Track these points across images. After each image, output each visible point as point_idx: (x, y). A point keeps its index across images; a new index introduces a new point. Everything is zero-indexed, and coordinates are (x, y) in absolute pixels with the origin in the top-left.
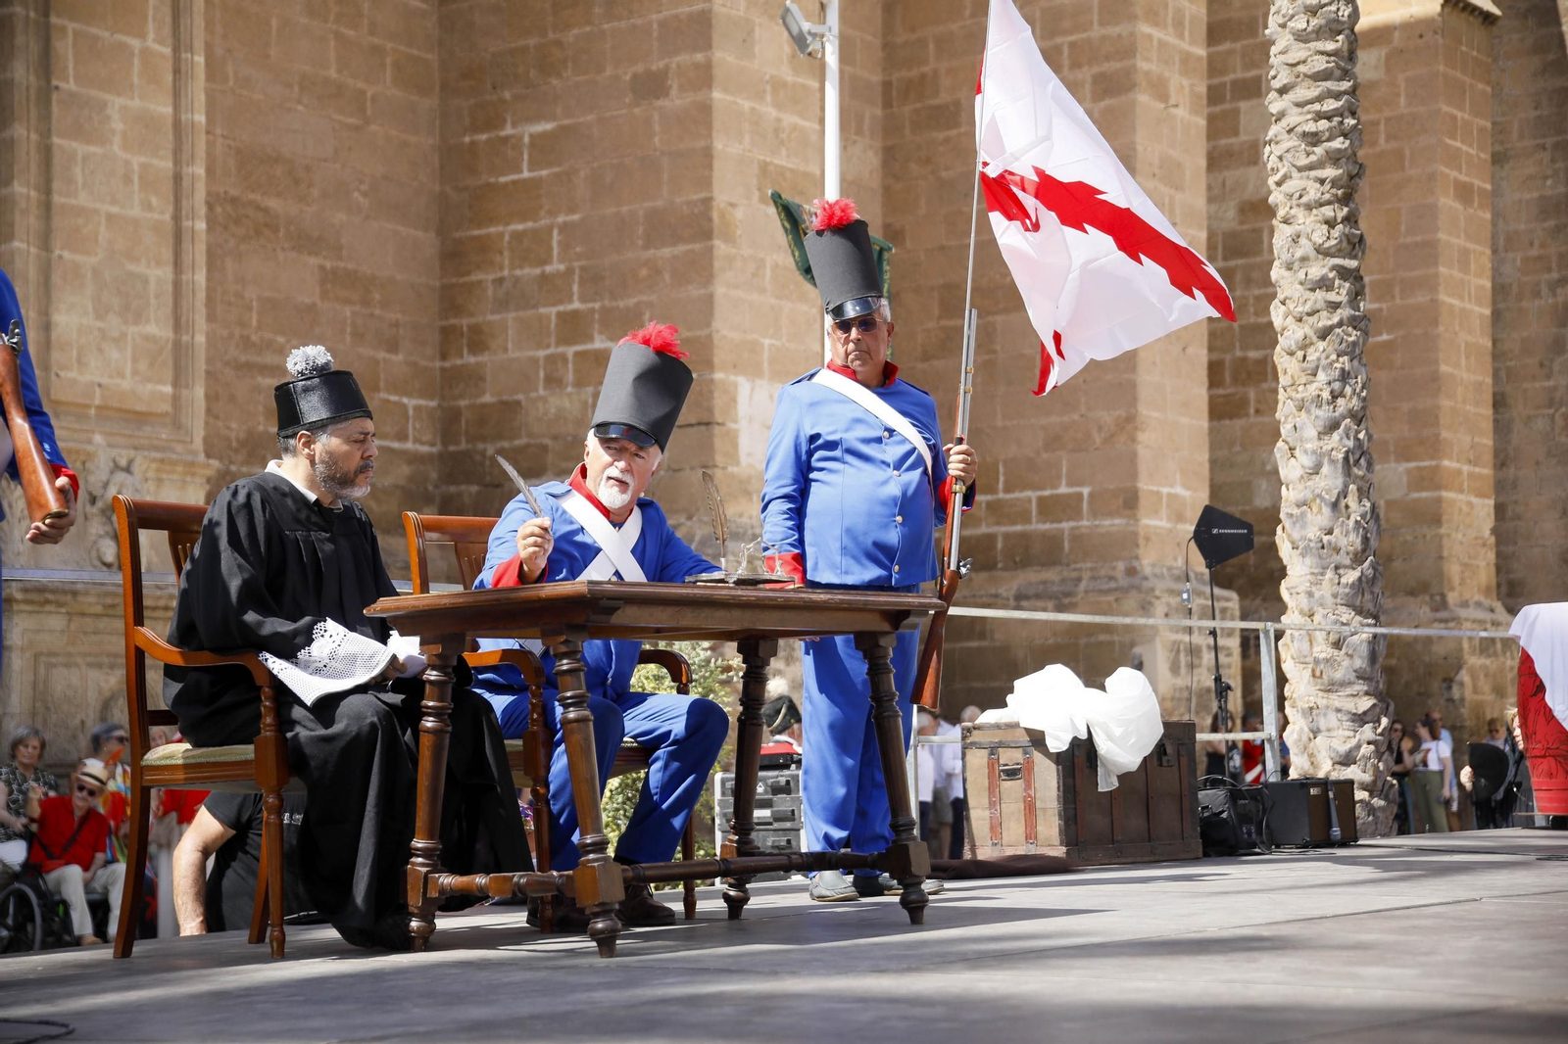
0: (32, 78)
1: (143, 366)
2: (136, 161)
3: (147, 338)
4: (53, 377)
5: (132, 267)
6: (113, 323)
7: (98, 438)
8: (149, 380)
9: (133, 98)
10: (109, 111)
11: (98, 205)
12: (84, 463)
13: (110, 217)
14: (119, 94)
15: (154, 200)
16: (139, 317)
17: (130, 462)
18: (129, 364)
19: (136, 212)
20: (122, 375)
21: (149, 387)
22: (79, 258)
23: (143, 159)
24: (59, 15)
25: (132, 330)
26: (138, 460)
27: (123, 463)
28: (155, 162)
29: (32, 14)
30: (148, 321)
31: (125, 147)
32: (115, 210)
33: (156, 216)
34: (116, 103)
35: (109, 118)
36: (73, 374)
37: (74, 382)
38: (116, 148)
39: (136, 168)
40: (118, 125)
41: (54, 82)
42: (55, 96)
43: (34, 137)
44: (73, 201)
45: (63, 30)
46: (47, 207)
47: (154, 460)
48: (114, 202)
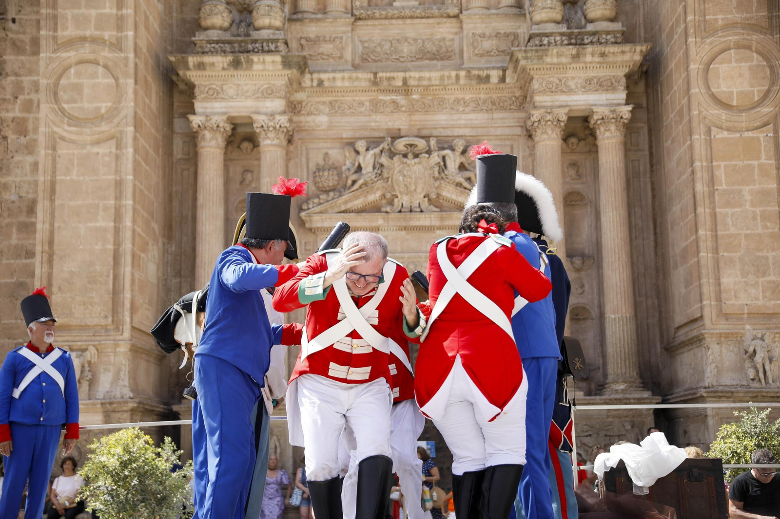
0: (706, 189)
1: (768, 294)
2: (758, 210)
3: (769, 282)
4: (723, 304)
5: (760, 254)
6: (752, 278)
7: (748, 327)
8: (772, 300)
9: (755, 185)
10: (743, 193)
11: (740, 232)
12: (741, 337)
13: (746, 236)
14: (748, 185)
15: (769, 224)
16: (764, 274)
17: (763, 336)
18: (761, 294)
19: (760, 230)
20: (757, 299)
21: (773, 302)
22: (731, 254)
23: (762, 209)
24: (717, 161)
25: (761, 280)
26: (768, 334)
27: (760, 336)
28: (768, 208)
29: (704, 164)
30: (769, 275)
31: (752, 206)
32: (748, 232)
33: (770, 231)
34: (746, 189)
35: (744, 195)
36: (731, 302)
37: (733, 305)
38: (747, 207)
39: (758, 212)
40: (748, 197)
41: (716, 188)
42: (716, 193)
43: (707, 210)
44: (727, 232)
45: (719, 166)
46: (716, 237)
47: (777, 333)
48: (747, 229)
